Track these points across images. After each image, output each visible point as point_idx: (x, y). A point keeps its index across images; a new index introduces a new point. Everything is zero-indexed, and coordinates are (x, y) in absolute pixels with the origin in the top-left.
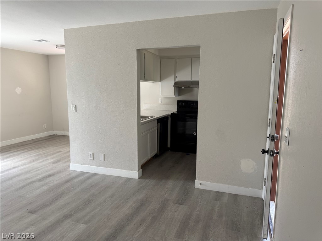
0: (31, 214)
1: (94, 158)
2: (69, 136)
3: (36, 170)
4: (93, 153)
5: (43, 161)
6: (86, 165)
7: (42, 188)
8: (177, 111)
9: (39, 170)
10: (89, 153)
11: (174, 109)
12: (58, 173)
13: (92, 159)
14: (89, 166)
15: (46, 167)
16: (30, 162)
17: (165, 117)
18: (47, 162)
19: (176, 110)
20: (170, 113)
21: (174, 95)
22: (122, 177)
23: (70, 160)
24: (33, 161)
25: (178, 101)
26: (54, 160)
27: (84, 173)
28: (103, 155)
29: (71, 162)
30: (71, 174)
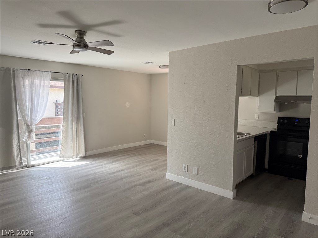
0: (135, 215)
1: (189, 171)
2: (167, 147)
3: (138, 174)
4: (187, 166)
5: (144, 167)
6: (180, 176)
7: (143, 192)
8: (278, 129)
9: (141, 175)
10: (184, 165)
11: (273, 126)
12: (156, 180)
13: (186, 171)
14: (183, 177)
15: (146, 173)
16: (134, 167)
17: (264, 134)
18: (147, 168)
19: (276, 127)
20: (269, 131)
21: (275, 111)
22: (215, 194)
23: (166, 169)
24: (136, 166)
25: (278, 117)
26: (152, 167)
27: (178, 184)
28: (197, 168)
29: (167, 171)
30: (166, 183)
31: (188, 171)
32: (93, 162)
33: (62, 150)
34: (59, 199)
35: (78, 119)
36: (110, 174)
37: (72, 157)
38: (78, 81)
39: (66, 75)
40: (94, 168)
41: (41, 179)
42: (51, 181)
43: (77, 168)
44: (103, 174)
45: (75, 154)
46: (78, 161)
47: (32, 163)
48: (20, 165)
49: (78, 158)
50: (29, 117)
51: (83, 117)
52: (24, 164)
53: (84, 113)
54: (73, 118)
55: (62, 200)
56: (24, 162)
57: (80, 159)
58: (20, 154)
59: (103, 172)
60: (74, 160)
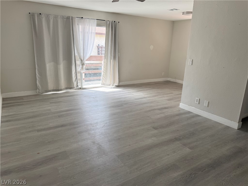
0: (154, 129)
2: (183, 84)
3: (156, 102)
4: (199, 99)
5: (161, 97)
6: (192, 106)
7: (160, 115)
9: (159, 102)
10: (197, 98)
12: (171, 107)
13: (198, 103)
14: (195, 108)
15: (163, 102)
16: (153, 96)
18: (164, 98)
23: (180, 100)
24: (155, 96)
26: (168, 98)
27: (189, 112)
28: (208, 102)
29: (181, 102)
30: (179, 111)
31: (199, 104)
32: (124, 90)
33: (103, 79)
34: (102, 111)
35: (115, 57)
36: (135, 99)
37: (110, 85)
38: (116, 27)
39: (107, 22)
40: (125, 94)
41: (90, 97)
42: (96, 99)
43: (113, 93)
44: (131, 99)
45: (112, 83)
46: (114, 88)
47: (84, 87)
48: (77, 87)
49: (114, 86)
50: (82, 54)
51: (118, 56)
52: (79, 87)
53: (119, 53)
54: (111, 56)
55: (104, 112)
56: (80, 86)
57: (115, 87)
58: (77, 79)
59: (131, 97)
60: (111, 87)
